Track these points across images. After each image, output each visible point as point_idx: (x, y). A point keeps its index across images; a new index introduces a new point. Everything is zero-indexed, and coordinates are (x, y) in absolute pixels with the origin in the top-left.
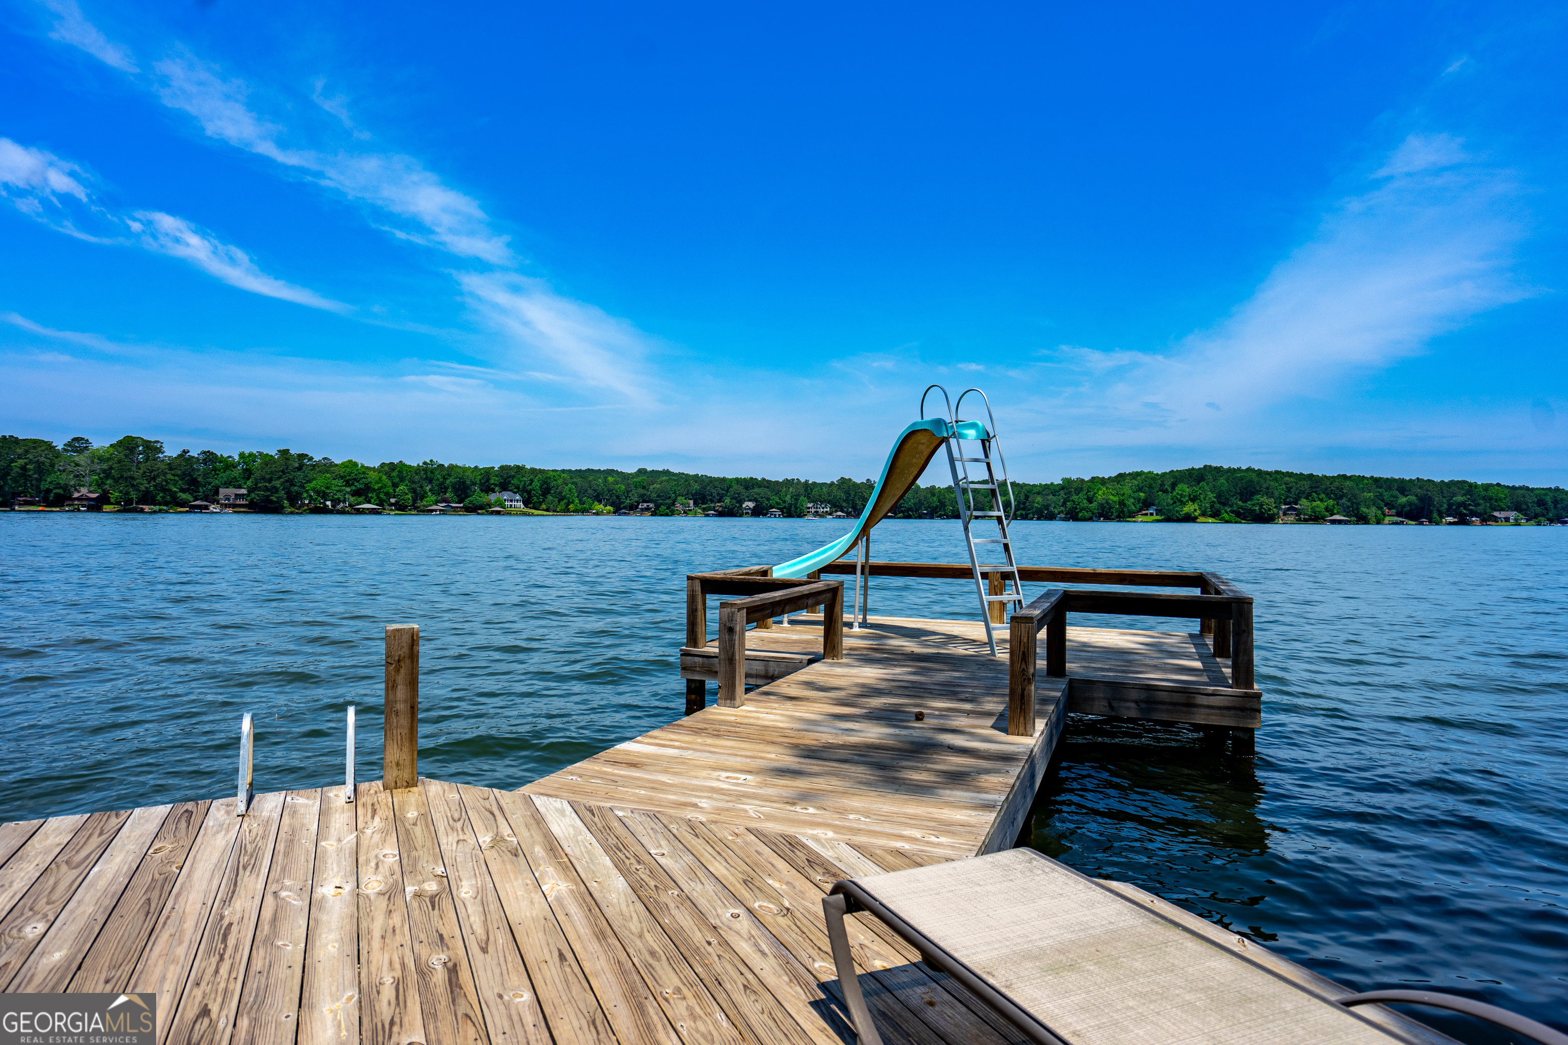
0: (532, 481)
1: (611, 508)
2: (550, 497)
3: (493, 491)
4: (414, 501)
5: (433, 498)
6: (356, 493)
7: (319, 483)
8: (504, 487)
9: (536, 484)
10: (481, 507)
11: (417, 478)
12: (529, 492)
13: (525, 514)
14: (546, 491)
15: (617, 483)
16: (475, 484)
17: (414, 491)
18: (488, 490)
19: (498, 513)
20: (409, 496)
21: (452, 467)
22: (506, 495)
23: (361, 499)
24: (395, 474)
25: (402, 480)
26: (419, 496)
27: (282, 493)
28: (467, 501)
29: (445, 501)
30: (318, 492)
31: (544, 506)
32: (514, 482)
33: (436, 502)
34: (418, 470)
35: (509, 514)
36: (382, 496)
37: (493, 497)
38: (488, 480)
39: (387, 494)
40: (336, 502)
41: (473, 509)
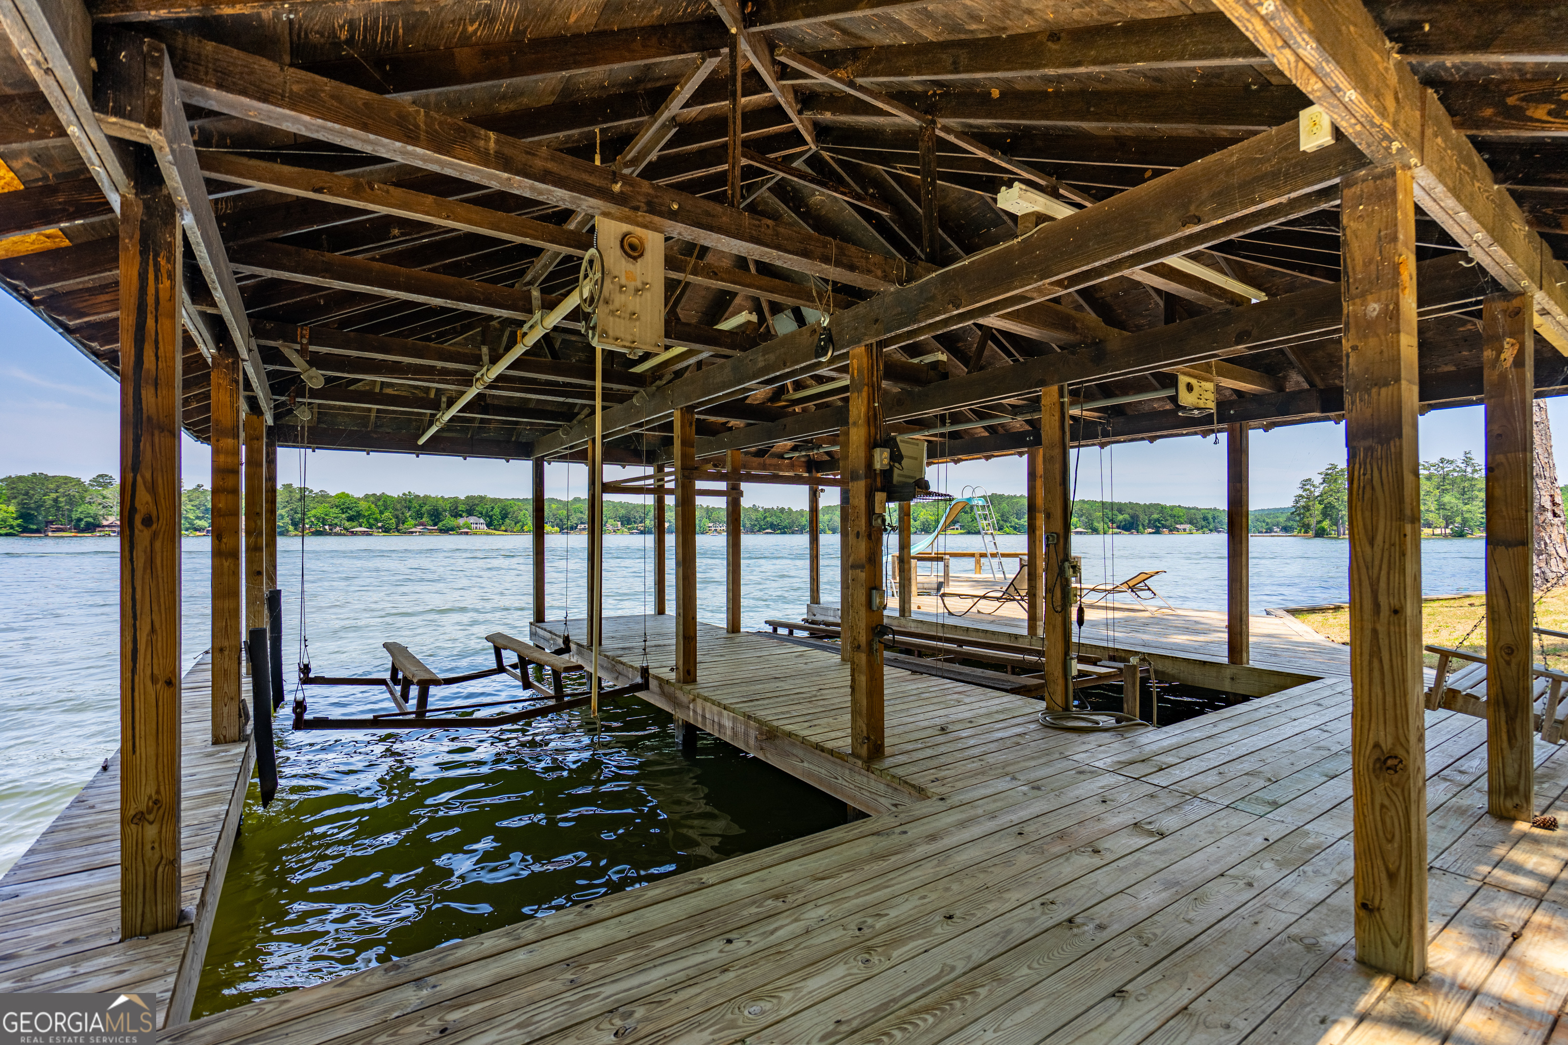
0: (493, 508)
1: (557, 529)
2: (507, 521)
3: (461, 516)
4: (397, 525)
5: (413, 522)
6: (350, 519)
7: (319, 511)
8: (470, 513)
9: (497, 511)
10: (452, 529)
11: (399, 506)
12: (491, 517)
13: (488, 534)
14: (504, 516)
15: (558, 509)
16: (445, 511)
17: (397, 517)
18: (456, 515)
19: (467, 533)
20: (393, 521)
21: (426, 497)
22: (472, 519)
23: (354, 524)
24: (380, 503)
25: (386, 508)
26: (401, 521)
27: (287, 520)
28: (440, 524)
29: (422, 524)
30: (318, 519)
31: (503, 528)
32: (479, 508)
33: (415, 526)
34: (400, 500)
35: (475, 534)
36: (371, 521)
37: (461, 521)
38: (456, 508)
39: (376, 520)
40: (332, 526)
41: (446, 531)
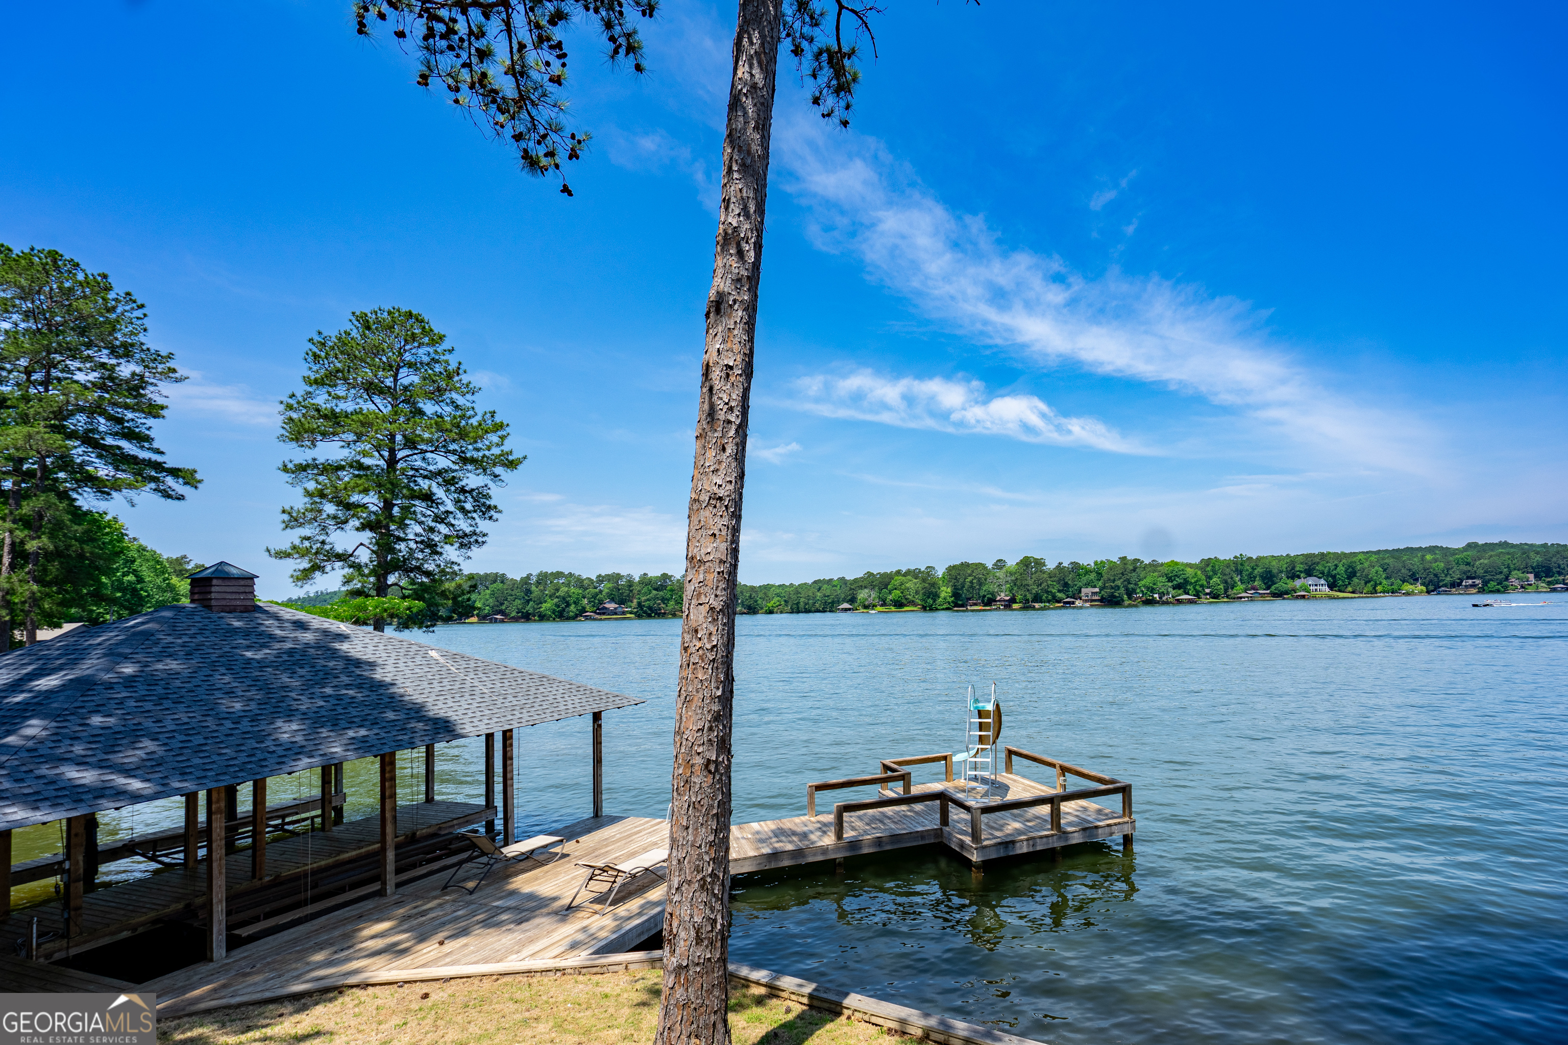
0: (1336, 566)
1: (1424, 588)
2: (1355, 580)
3: (1299, 577)
4: (1226, 590)
5: (1242, 587)
6: (1177, 587)
7: (1147, 581)
8: (1309, 573)
9: (1341, 569)
10: (1287, 593)
11: (1228, 571)
12: (1334, 577)
13: (1331, 598)
14: (1352, 574)
15: (1436, 560)
16: (1281, 572)
17: (1226, 582)
18: (1293, 576)
19: (1303, 597)
20: (1222, 586)
21: (1259, 559)
22: (1311, 581)
23: (1181, 591)
24: (1209, 569)
25: (1215, 573)
26: (1229, 585)
27: (1122, 590)
28: (1273, 588)
29: (1253, 588)
30: (1148, 588)
31: (1350, 589)
32: (1319, 567)
33: (1245, 591)
34: (1227, 564)
35: (1314, 597)
36: (1198, 587)
37: (1298, 583)
38: (1293, 568)
39: (1202, 586)
40: (1162, 595)
41: (1279, 595)
